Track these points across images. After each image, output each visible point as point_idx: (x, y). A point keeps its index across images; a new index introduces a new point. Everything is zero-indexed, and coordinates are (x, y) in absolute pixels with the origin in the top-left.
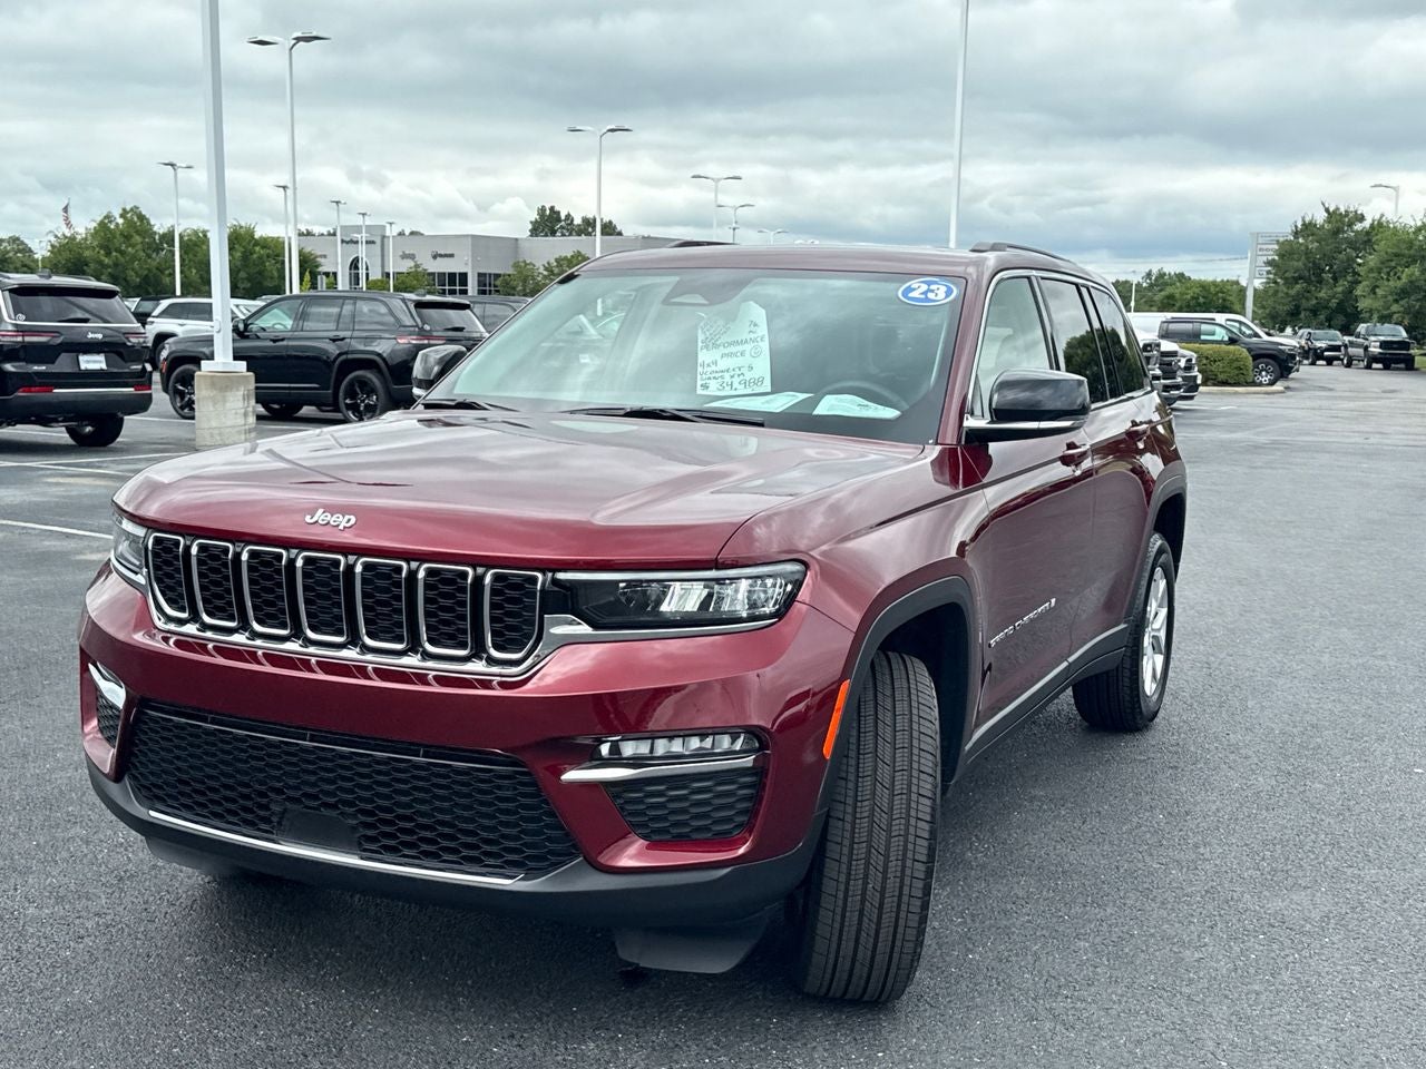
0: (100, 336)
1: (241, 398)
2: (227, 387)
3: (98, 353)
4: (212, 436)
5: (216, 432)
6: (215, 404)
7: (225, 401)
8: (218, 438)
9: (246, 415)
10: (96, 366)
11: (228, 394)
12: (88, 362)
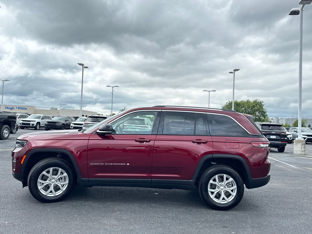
0: (275, 133)
1: (301, 145)
2: (298, 143)
3: (275, 135)
4: (295, 151)
5: (296, 151)
6: (296, 146)
7: (297, 145)
8: (296, 152)
9: (302, 148)
10: (274, 138)
11: (298, 144)
12: (272, 137)
